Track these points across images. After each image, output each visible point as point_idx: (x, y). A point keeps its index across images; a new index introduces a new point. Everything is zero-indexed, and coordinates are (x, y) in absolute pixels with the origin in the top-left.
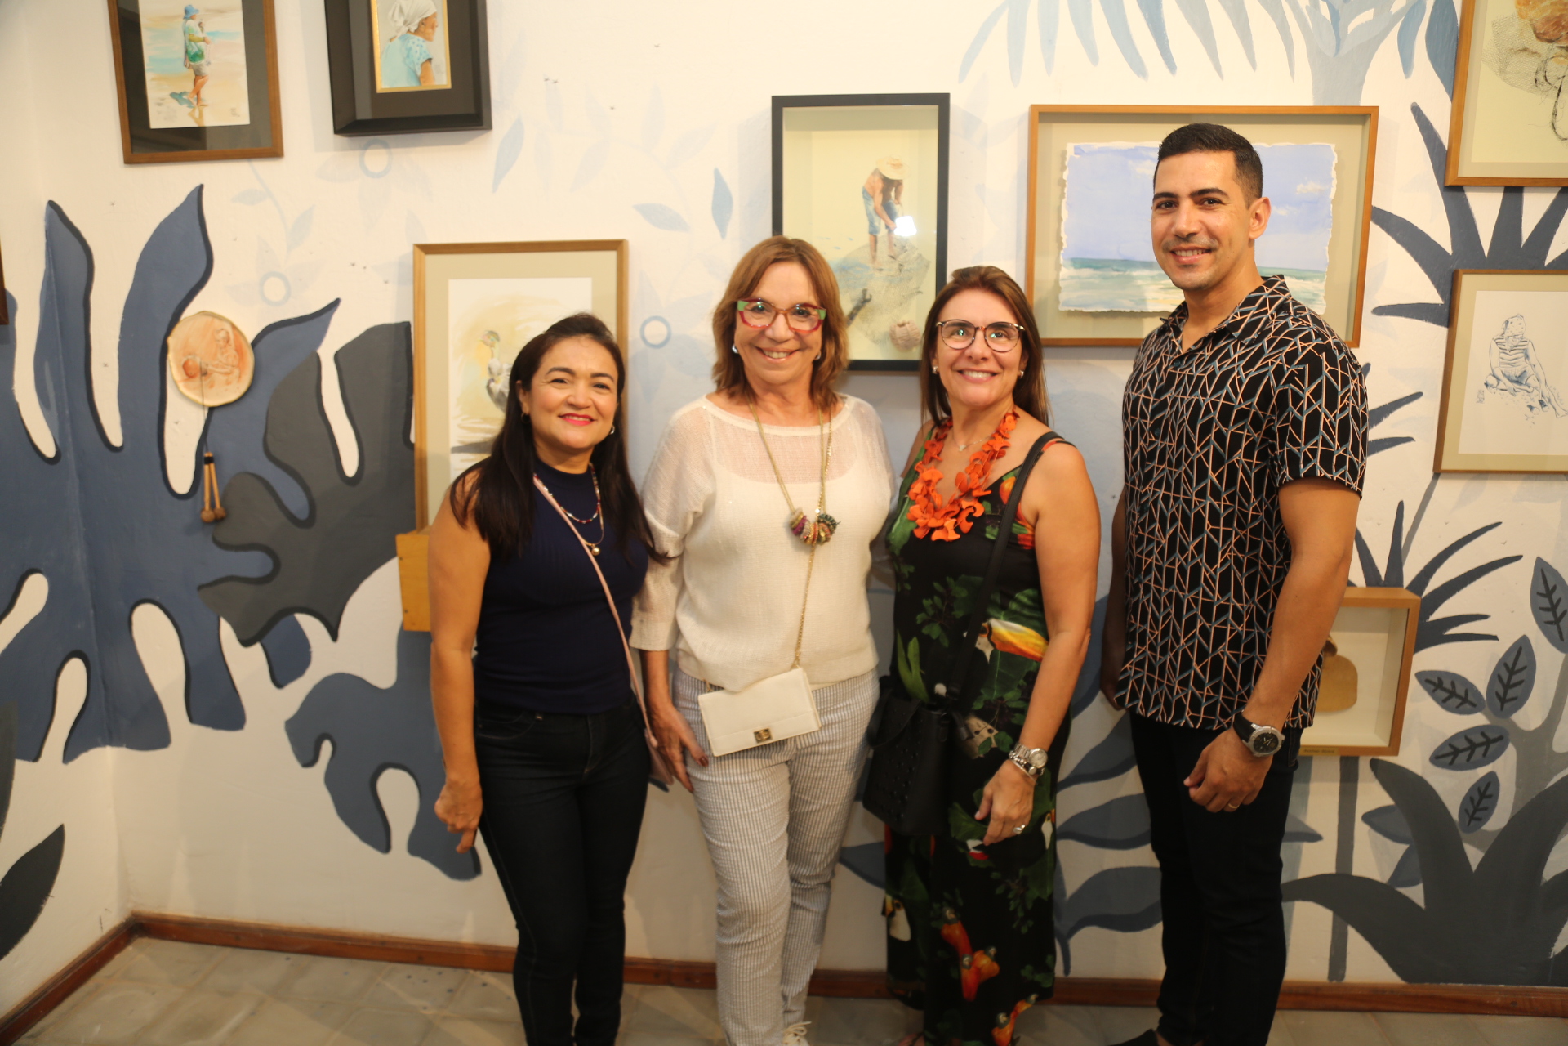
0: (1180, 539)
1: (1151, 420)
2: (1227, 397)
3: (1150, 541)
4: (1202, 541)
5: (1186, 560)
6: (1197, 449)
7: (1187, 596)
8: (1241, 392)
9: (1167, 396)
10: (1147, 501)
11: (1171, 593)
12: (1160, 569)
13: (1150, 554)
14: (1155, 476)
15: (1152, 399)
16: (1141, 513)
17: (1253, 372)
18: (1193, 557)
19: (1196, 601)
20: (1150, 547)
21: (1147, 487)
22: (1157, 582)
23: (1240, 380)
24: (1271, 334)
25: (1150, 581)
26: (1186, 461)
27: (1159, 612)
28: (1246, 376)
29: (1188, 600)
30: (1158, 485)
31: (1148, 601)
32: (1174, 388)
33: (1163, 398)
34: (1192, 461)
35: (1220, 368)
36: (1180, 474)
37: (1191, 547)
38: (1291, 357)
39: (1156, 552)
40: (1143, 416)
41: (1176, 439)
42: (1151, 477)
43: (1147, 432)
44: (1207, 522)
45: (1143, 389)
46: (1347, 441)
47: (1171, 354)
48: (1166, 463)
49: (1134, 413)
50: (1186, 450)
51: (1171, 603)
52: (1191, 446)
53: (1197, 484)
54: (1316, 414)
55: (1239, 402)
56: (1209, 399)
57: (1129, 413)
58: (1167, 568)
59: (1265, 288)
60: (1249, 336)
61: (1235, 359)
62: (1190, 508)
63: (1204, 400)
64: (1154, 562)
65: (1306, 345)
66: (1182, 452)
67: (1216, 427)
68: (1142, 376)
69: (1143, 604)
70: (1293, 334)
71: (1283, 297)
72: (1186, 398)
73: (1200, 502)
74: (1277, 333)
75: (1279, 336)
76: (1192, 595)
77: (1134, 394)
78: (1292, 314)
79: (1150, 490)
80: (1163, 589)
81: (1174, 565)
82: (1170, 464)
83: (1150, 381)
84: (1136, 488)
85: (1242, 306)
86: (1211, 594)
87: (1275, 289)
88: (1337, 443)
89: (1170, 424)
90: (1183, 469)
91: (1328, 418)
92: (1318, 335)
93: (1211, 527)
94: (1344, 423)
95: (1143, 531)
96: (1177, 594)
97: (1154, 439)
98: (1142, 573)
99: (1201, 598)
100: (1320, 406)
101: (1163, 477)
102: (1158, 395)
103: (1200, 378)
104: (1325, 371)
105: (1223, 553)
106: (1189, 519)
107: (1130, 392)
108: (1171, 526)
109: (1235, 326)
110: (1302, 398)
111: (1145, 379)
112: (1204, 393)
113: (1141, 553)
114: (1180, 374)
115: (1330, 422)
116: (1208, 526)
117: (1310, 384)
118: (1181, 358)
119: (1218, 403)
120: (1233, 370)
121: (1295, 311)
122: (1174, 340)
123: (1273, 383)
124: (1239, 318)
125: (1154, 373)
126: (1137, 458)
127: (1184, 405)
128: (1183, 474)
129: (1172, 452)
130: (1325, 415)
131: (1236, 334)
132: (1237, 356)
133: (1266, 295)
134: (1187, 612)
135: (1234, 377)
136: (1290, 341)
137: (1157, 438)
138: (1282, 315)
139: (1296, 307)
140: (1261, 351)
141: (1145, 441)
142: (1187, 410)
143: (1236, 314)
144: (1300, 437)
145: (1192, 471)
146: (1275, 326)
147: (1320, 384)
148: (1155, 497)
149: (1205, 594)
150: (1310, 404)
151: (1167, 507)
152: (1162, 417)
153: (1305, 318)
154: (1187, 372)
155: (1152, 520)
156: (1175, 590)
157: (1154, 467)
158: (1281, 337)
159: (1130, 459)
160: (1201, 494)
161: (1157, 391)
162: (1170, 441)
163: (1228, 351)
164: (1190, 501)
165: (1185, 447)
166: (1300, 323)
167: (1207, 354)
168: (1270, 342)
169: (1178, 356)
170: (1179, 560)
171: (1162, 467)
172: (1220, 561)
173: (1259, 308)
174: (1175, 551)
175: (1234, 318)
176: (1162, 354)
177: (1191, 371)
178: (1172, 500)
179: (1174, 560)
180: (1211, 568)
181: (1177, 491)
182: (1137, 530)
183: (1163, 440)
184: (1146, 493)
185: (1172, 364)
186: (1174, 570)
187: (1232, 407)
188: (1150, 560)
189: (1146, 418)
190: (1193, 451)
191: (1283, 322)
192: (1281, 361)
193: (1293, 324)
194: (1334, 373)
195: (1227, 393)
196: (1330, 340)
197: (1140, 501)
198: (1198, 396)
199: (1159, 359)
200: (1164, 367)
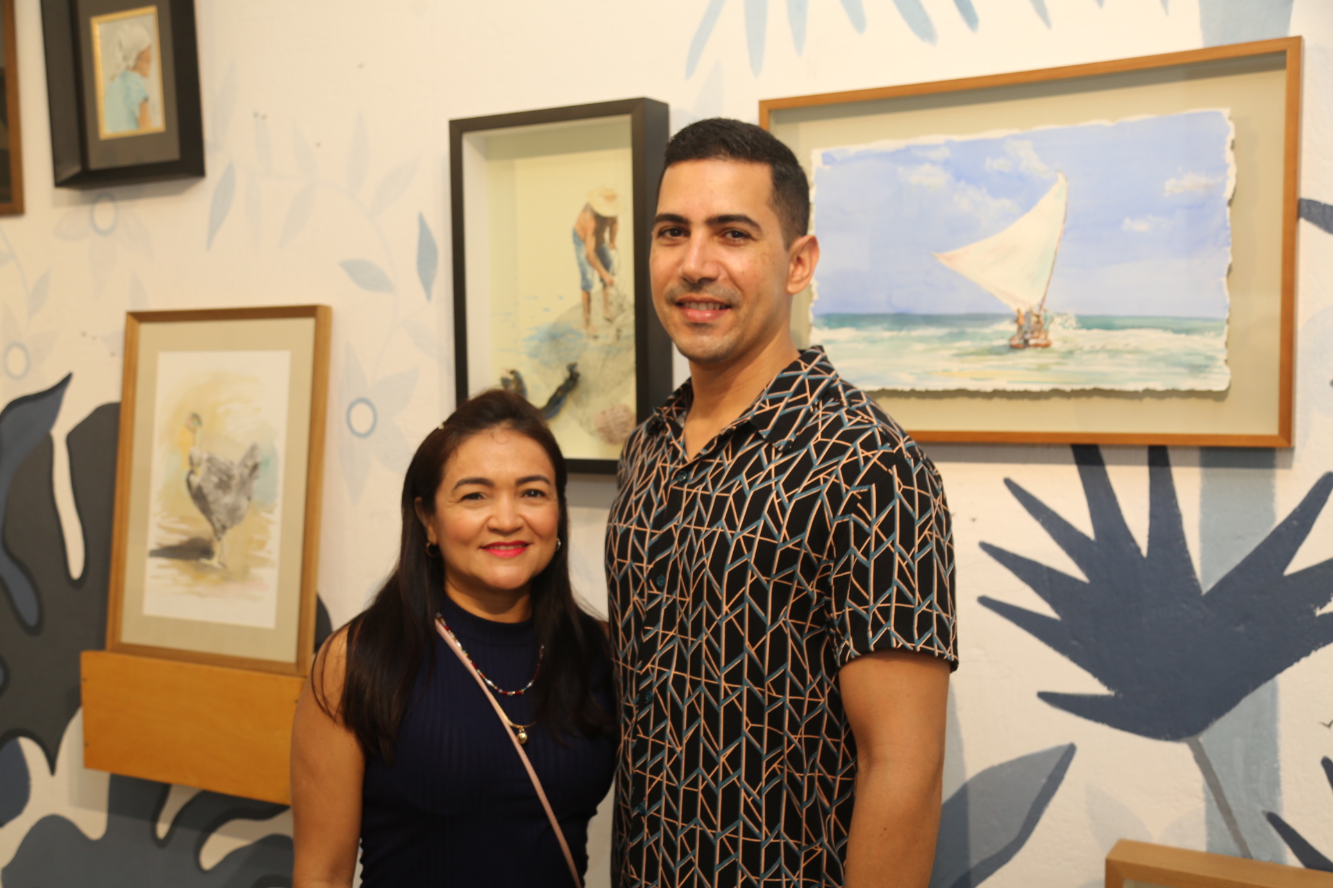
0: (705, 748)
1: (649, 563)
2: (766, 531)
3: (657, 749)
4: (738, 749)
5: (715, 778)
6: (725, 608)
7: (719, 836)
8: (784, 523)
9: (671, 525)
10: (650, 686)
11: (693, 831)
12: (673, 792)
13: (657, 769)
14: (659, 648)
15: (649, 531)
16: (642, 705)
17: (799, 493)
18: (726, 775)
19: (734, 842)
20: (658, 759)
21: (649, 665)
22: (670, 813)
23: (781, 504)
24: (819, 434)
25: (658, 811)
26: (708, 626)
27: (674, 860)
28: (790, 498)
29: (722, 841)
30: (666, 661)
31: (657, 843)
32: (681, 513)
33: (665, 529)
34: (718, 628)
35: (751, 484)
36: (700, 645)
37: (722, 759)
38: (850, 471)
39: (667, 765)
40: (637, 557)
41: (692, 591)
42: (654, 650)
43: (643, 581)
44: (745, 718)
45: (635, 516)
46: (931, 591)
47: (672, 463)
48: (676, 628)
49: (623, 554)
50: (708, 610)
51: (692, 847)
52: (717, 605)
53: (728, 662)
54: (888, 555)
55: (783, 539)
56: (740, 534)
57: (615, 555)
58: (684, 790)
59: (803, 364)
60: (784, 437)
61: (770, 471)
62: (717, 698)
63: (732, 535)
64: (665, 782)
65: (869, 454)
66: (701, 611)
67: (752, 576)
68: (633, 498)
69: (650, 848)
70: (851, 436)
71: (828, 378)
72: (703, 529)
73: (733, 690)
74: (828, 433)
75: (831, 437)
76: (727, 834)
77: (622, 527)
78: (845, 403)
79: (653, 669)
80: (680, 824)
81: (697, 787)
82: (683, 630)
83: (644, 505)
84: (629, 668)
85: (771, 391)
86: (756, 830)
87: (817, 366)
88: (917, 594)
89: (680, 568)
90: (705, 638)
91: (904, 560)
92: (887, 438)
93: (750, 725)
94: (926, 564)
95: (646, 733)
96: (703, 833)
97: (655, 592)
98: (646, 799)
99: (741, 838)
100: (893, 544)
101: (673, 649)
102: (658, 524)
103: (721, 501)
104: (898, 491)
105: (769, 764)
106: (717, 715)
107: (617, 524)
108: (689, 725)
109: (764, 419)
110: (868, 535)
111: (637, 502)
112: (732, 526)
113: (643, 767)
114: (688, 494)
115: (908, 565)
116: (747, 725)
117: (879, 513)
118: (688, 469)
119: (753, 540)
120: (768, 490)
121: (849, 398)
122: (674, 442)
123: (828, 512)
124: (768, 408)
125: (649, 495)
126: (629, 622)
127: (702, 540)
128: (704, 646)
129: (686, 612)
130: (901, 555)
131: (765, 433)
132: (772, 466)
133: (804, 374)
134: (721, 861)
135: (773, 502)
136: (847, 448)
137: (660, 589)
138: (830, 403)
139: (849, 392)
140: (807, 462)
141: (641, 595)
142: (708, 549)
143: (764, 402)
144: (867, 591)
145: (718, 641)
146: (823, 422)
147: (892, 512)
148: (662, 680)
149: (748, 833)
150: (879, 542)
151: (681, 696)
152: (668, 557)
153: (863, 409)
154: (699, 490)
155: (660, 717)
156: (699, 825)
157: (657, 634)
158: (834, 440)
159: (620, 625)
160: (735, 677)
161: (655, 519)
162: (682, 595)
163: (759, 460)
164: (717, 687)
165: (705, 604)
166: (859, 419)
167: (727, 463)
168: (819, 447)
169: (681, 466)
170: (704, 780)
171: (671, 634)
172: (764, 776)
173: (795, 394)
174: (697, 766)
175: (760, 408)
176: (659, 464)
177: (705, 488)
178: (688, 686)
179: (696, 778)
180: (754, 789)
181: (696, 671)
182: (636, 731)
183: (670, 592)
184: (647, 674)
185: (675, 478)
186: (696, 794)
187: (774, 547)
188: (658, 779)
189: (641, 560)
190: (718, 611)
191: (834, 416)
192: (837, 478)
193: (850, 420)
194: (908, 495)
195: (766, 525)
196: (902, 445)
197: (638, 686)
198: (721, 527)
199: (655, 472)
200: (663, 483)
